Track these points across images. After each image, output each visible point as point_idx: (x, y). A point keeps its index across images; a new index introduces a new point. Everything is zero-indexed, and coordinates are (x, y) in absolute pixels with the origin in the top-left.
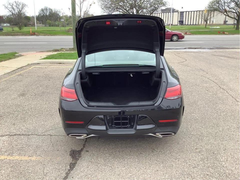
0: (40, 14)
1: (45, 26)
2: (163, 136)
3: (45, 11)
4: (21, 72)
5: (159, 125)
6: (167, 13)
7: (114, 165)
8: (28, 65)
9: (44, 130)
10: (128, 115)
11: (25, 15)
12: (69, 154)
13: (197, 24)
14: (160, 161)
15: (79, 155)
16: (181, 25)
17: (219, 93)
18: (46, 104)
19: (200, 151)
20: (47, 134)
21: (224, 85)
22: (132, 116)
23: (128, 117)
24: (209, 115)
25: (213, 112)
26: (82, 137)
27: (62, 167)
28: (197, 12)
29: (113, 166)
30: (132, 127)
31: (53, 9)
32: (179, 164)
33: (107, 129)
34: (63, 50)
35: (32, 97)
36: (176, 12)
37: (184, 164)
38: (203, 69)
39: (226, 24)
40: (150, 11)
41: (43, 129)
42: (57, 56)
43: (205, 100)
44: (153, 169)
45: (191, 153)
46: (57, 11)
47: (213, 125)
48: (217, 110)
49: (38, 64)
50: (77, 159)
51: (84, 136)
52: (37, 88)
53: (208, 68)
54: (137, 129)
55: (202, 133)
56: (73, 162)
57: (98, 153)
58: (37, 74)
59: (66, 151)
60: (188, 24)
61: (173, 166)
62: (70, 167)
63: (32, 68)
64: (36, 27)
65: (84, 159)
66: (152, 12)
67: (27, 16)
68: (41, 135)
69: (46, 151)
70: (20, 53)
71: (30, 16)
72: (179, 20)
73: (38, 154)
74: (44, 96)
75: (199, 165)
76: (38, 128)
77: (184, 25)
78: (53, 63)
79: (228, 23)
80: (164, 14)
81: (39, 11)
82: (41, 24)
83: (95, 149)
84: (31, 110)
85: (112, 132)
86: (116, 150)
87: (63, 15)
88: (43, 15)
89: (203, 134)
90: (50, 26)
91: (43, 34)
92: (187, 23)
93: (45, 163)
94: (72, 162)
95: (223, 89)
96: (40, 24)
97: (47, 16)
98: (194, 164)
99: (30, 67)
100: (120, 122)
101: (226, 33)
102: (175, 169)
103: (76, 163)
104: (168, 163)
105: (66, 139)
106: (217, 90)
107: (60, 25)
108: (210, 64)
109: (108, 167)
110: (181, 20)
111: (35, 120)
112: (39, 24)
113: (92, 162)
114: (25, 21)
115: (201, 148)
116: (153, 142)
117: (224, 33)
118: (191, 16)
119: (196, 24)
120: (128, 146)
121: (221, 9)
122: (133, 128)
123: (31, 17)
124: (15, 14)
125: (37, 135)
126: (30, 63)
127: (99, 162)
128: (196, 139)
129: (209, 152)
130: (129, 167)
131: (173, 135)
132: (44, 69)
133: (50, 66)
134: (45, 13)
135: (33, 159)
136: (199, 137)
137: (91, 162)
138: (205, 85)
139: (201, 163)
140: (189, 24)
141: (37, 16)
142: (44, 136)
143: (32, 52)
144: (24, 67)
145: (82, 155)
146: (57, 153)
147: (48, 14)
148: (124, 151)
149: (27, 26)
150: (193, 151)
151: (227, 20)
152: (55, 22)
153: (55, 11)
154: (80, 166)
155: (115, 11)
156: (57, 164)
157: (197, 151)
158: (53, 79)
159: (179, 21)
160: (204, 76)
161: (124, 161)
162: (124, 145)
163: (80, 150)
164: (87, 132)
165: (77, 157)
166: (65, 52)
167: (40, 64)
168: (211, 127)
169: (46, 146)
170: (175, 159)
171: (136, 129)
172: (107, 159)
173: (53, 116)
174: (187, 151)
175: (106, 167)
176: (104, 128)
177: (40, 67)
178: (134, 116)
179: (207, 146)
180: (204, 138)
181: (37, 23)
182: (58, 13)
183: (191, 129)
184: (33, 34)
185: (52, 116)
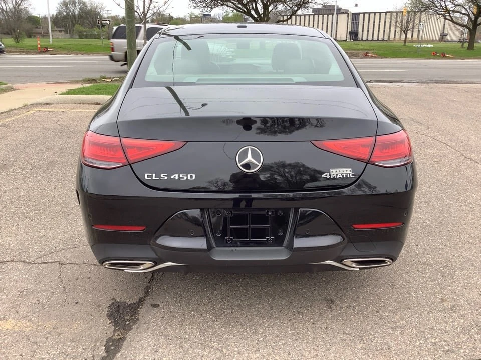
0: (60, 13)
1: (72, 37)
2: (360, 268)
3: (70, 6)
4: (6, 120)
5: (353, 238)
6: (325, 16)
7: (229, 346)
8: (24, 106)
9: (45, 249)
10: (270, 209)
11: (29, 13)
12: (105, 313)
13: (386, 38)
14: (353, 335)
15: (132, 316)
16: (354, 40)
17: (465, 169)
18: (55, 188)
19: (454, 307)
20: (50, 261)
21: (472, 151)
22: (280, 212)
23: (270, 213)
24: (454, 217)
25: (463, 210)
26: (140, 270)
27: (83, 349)
28: (386, 14)
29: (225, 349)
30: (278, 242)
31: (87, 3)
32: (404, 342)
33: (210, 247)
34: (106, 80)
35: (23, 172)
36: (343, 13)
37: (418, 344)
38: (418, 119)
39: (445, 41)
40: (291, 7)
41: (41, 248)
42: (91, 90)
43: (437, 183)
44: (338, 356)
45: (432, 313)
46: (97, 6)
47: (471, 241)
48: (471, 206)
49: (47, 104)
50: (127, 329)
51: (146, 266)
52: (38, 153)
53: (427, 118)
54: (294, 246)
55: (448, 260)
56: (115, 337)
57: (184, 310)
58: (41, 124)
59: (99, 306)
60: (367, 39)
61: (389, 348)
62: (107, 350)
63: (31, 111)
64: (51, 39)
65: (145, 326)
66: (296, 8)
67: (33, 14)
68: (36, 261)
69: (43, 306)
70: (9, 85)
71: (38, 16)
72: (349, 30)
73: (20, 313)
74: (52, 170)
75: (460, 347)
76: (29, 244)
77: (359, 40)
78: (82, 102)
79: (447, 38)
80: (318, 16)
81: (58, 6)
82: (63, 33)
83: (176, 302)
84: (16, 202)
85: (222, 255)
86: (231, 304)
87: (110, 15)
88: (67, 13)
89: (451, 262)
90: (81, 37)
91: (66, 51)
92: (366, 37)
93: (38, 340)
94: (114, 335)
95: (471, 159)
96: (61, 33)
97: (74, 15)
98: (445, 341)
99: (28, 110)
100: (246, 229)
101: (447, 55)
102: (399, 356)
103: (124, 339)
104: (376, 339)
105: (99, 274)
106: (459, 163)
107: (103, 35)
108: (430, 109)
109: (212, 350)
110: (354, 30)
111: (24, 226)
112: (58, 33)
113: (169, 336)
114: (28, 26)
115: (455, 298)
116: (328, 283)
117: (443, 56)
118: (374, 22)
119: (383, 39)
120: (264, 292)
121: (437, 7)
122: (282, 246)
123: (42, 19)
124: (6, 11)
125: (24, 262)
126: (29, 104)
127: (187, 337)
128: (437, 276)
129: (477, 310)
130: (271, 351)
131: (389, 263)
132: (60, 115)
133: (73, 109)
134: (70, 10)
135: (6, 328)
136: (442, 269)
137: (166, 336)
138: (429, 151)
139: (464, 340)
140: (370, 38)
141: (53, 15)
142: (43, 266)
143: (38, 84)
144: (14, 109)
145: (140, 317)
146: (74, 309)
147: (76, 12)
148: (252, 305)
149: (32, 36)
150: (437, 307)
151: (446, 32)
152: (91, 30)
153: (92, 7)
154: (135, 348)
155: (218, 5)
156: (72, 341)
157: (446, 306)
158: (78, 135)
159: (349, 32)
160: (422, 132)
161: (256, 333)
162: (253, 291)
163: (135, 302)
164: (154, 256)
165: (128, 323)
166: (109, 83)
167: (52, 105)
168: (467, 246)
169: (45, 291)
170: (392, 328)
171: (290, 247)
172: (209, 327)
173: (71, 217)
174: (420, 305)
175: (207, 351)
176: (200, 243)
177: (50, 110)
178: (286, 211)
179: (469, 294)
180: (457, 273)
181: (52, 31)
182: (99, 10)
183: (419, 251)
184: (45, 50)
185: (68, 215)
